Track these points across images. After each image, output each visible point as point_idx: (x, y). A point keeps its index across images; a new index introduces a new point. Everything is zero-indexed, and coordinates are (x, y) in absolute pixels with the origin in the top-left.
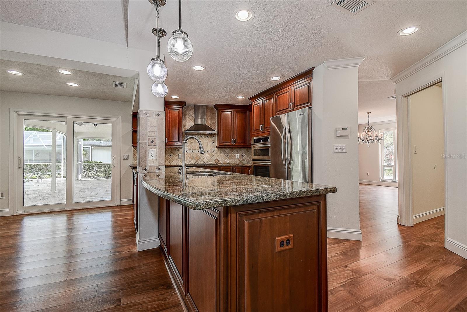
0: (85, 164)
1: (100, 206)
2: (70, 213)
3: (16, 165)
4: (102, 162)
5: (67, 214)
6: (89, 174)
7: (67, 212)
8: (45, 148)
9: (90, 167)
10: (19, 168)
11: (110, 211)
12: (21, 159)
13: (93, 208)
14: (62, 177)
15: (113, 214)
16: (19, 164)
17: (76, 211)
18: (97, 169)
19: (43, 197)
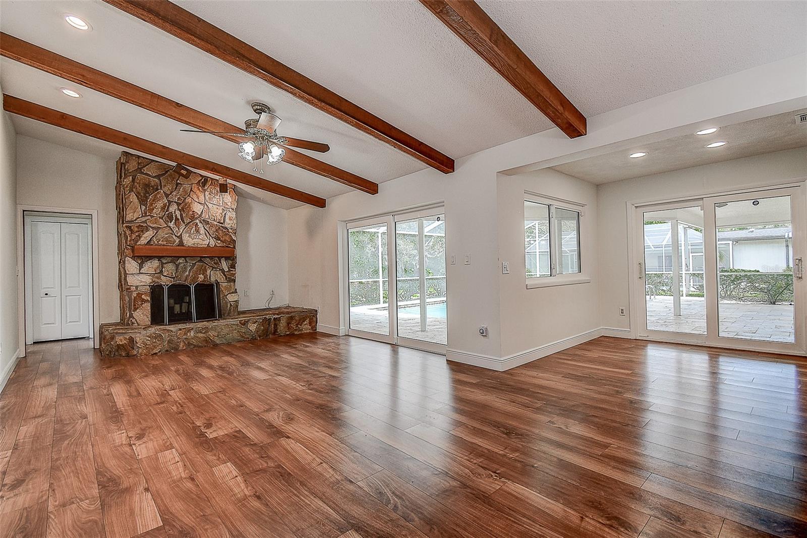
0: (724, 274)
1: (770, 351)
2: (712, 351)
3: (637, 275)
4: (758, 271)
5: (707, 351)
6: (733, 293)
7: (709, 349)
8: (651, 249)
9: (734, 280)
10: (640, 278)
11: (793, 364)
12: (642, 266)
13: (758, 352)
14: (684, 295)
15: (798, 369)
16: (639, 273)
17: (724, 351)
18: (749, 285)
19: (664, 322)
